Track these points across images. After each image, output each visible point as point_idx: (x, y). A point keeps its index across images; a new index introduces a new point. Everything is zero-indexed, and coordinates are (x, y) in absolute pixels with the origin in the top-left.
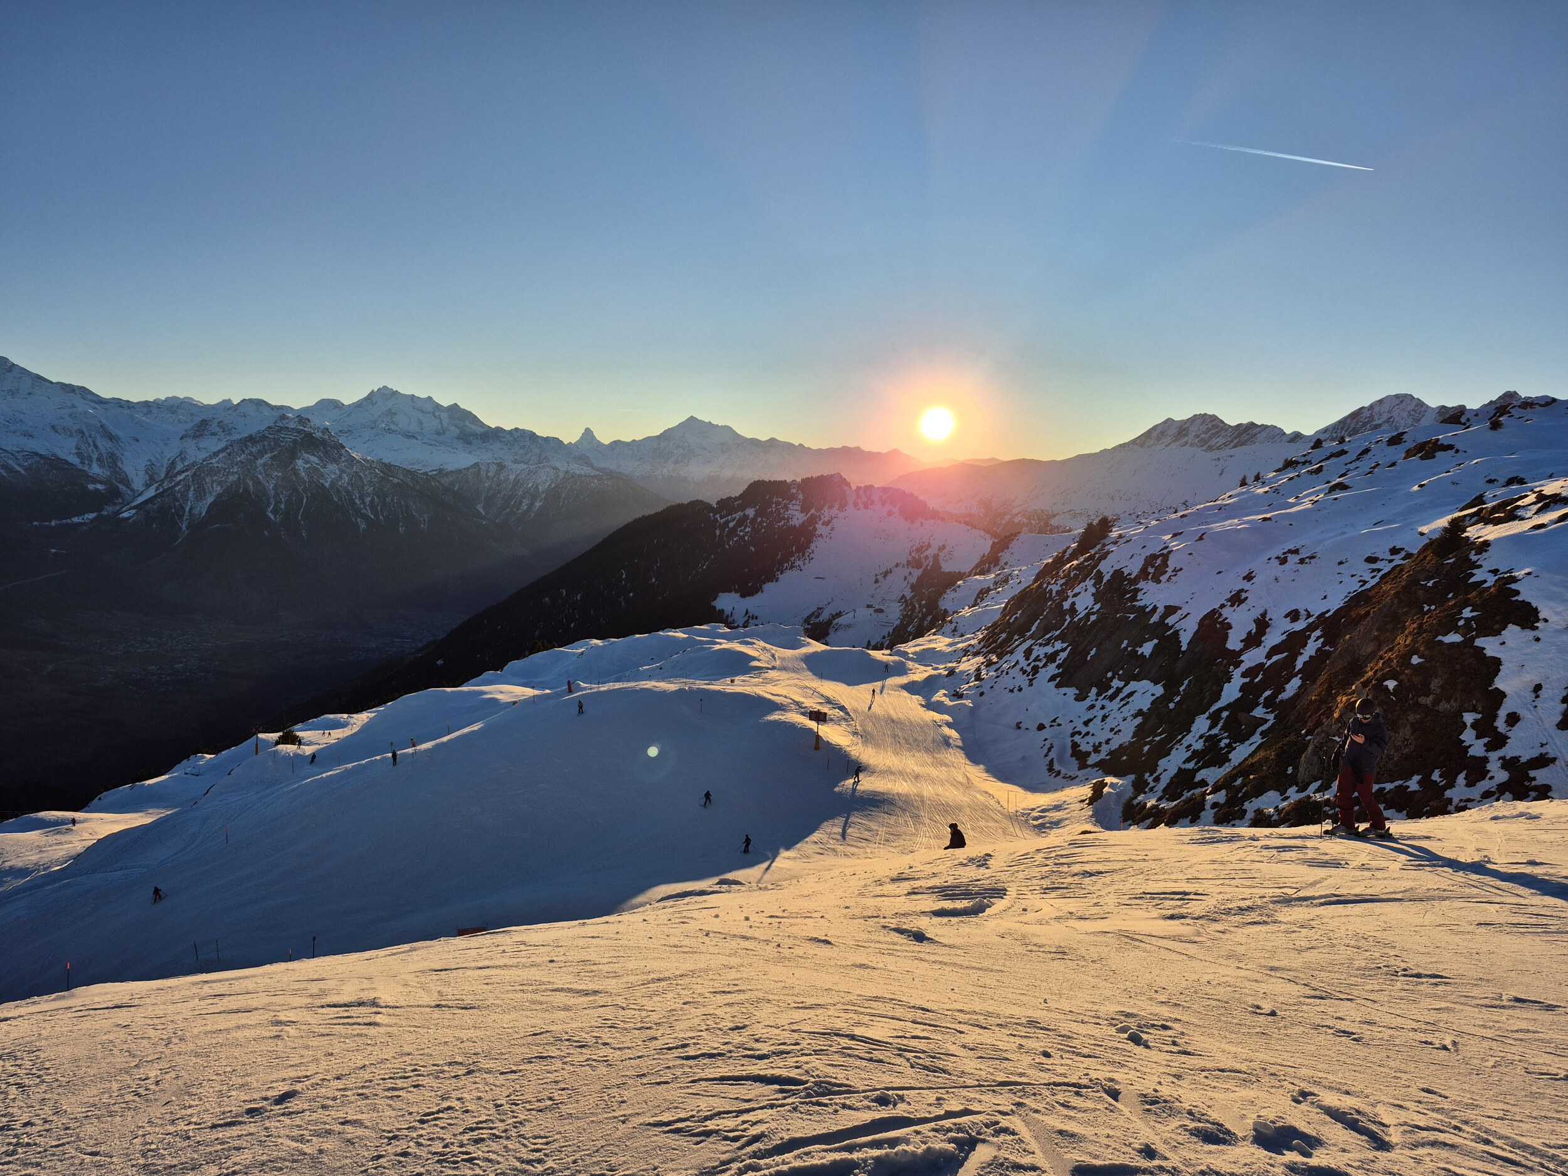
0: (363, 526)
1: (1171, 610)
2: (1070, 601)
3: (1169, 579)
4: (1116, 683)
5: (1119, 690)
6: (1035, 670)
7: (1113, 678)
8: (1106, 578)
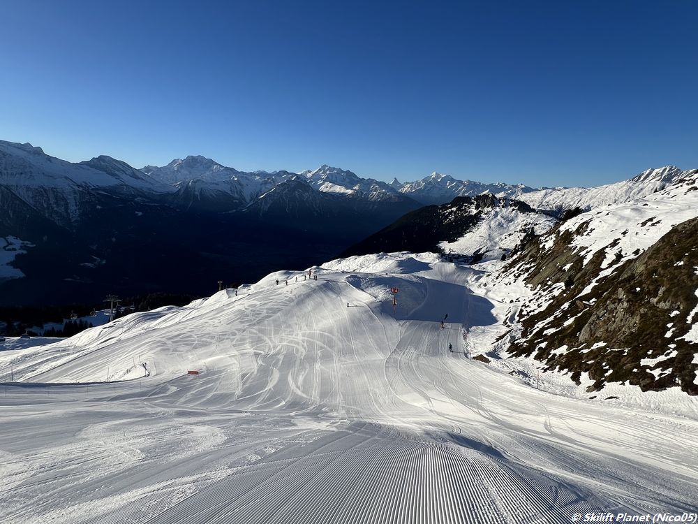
0: (316, 215)
1: (583, 248)
2: (543, 244)
3: (588, 234)
4: (549, 283)
5: (550, 286)
6: (519, 275)
7: (549, 280)
8: (562, 233)
